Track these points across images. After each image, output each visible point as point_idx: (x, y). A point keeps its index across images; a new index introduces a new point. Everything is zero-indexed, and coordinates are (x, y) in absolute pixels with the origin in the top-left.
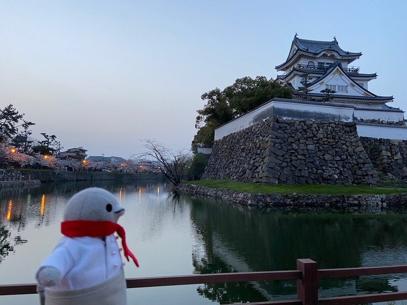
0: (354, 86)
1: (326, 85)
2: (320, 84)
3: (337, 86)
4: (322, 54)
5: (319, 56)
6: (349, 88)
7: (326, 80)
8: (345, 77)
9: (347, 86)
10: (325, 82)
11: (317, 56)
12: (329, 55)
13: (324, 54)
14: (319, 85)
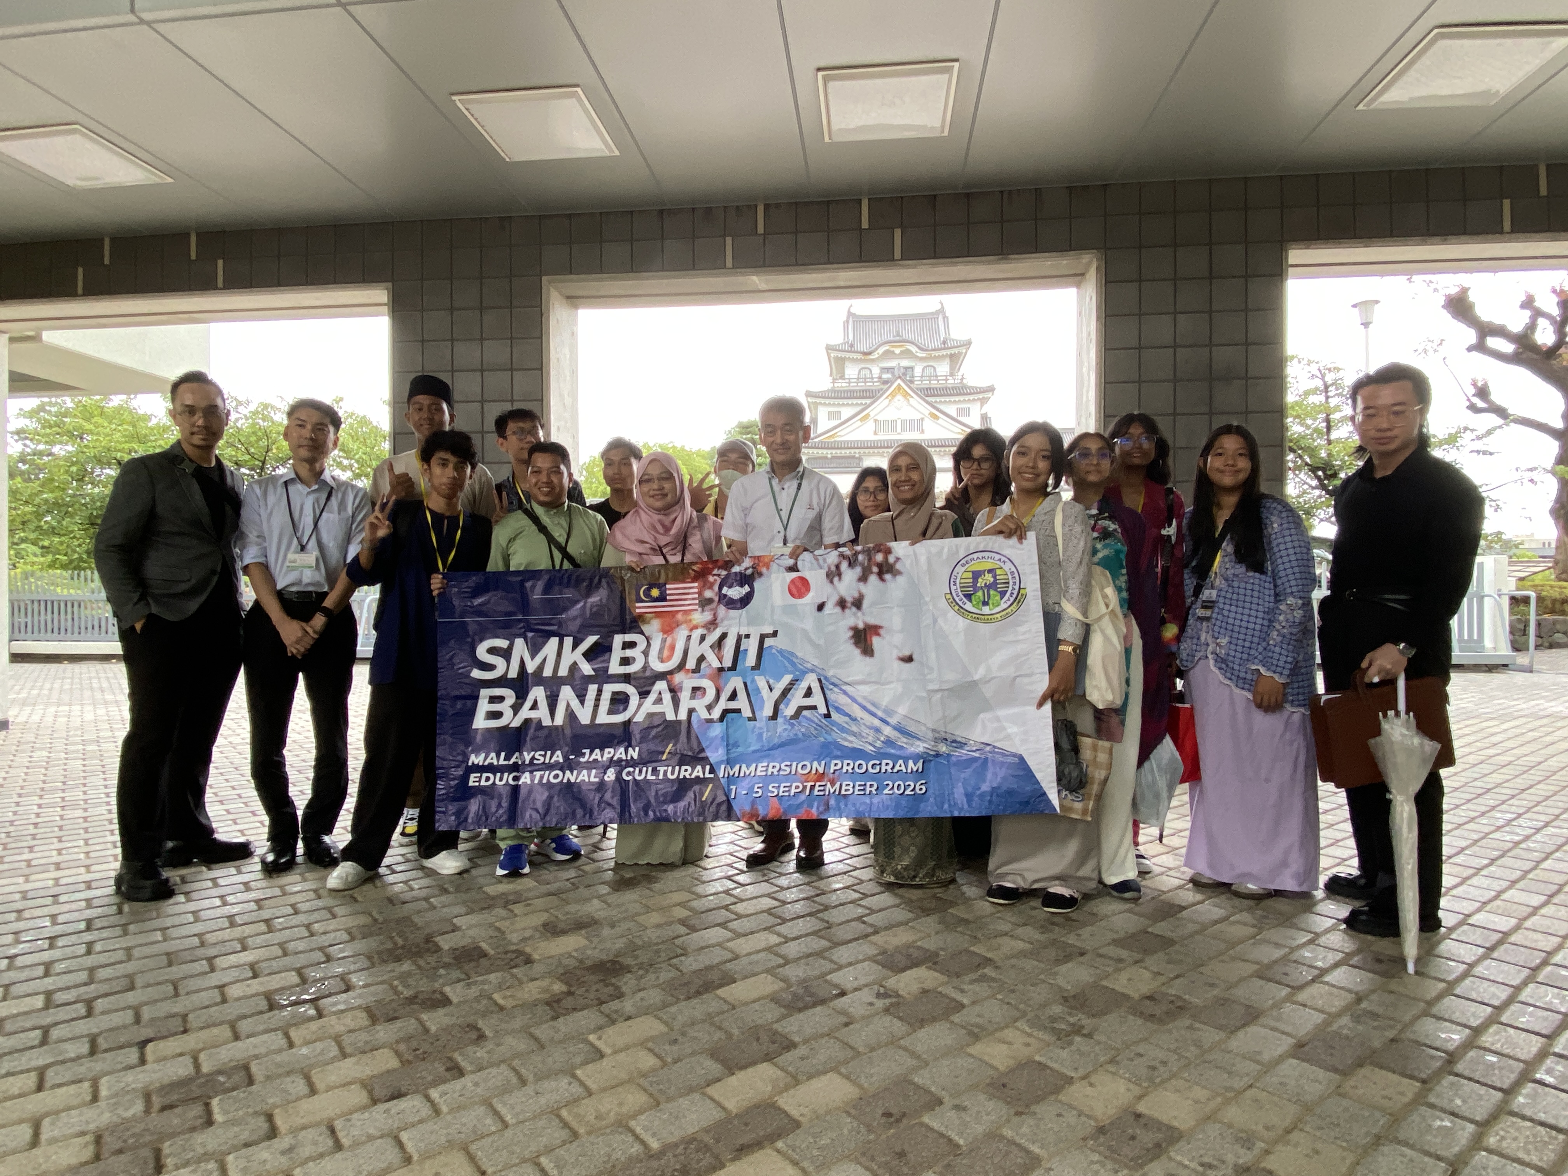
0: (937, 418)
1: (876, 421)
2: (861, 420)
3: (899, 422)
4: (881, 351)
5: (875, 356)
6: (928, 424)
7: (874, 411)
8: (916, 401)
9: (922, 419)
10: (872, 414)
11: (871, 357)
12: (897, 351)
13: (887, 352)
14: (859, 423)
